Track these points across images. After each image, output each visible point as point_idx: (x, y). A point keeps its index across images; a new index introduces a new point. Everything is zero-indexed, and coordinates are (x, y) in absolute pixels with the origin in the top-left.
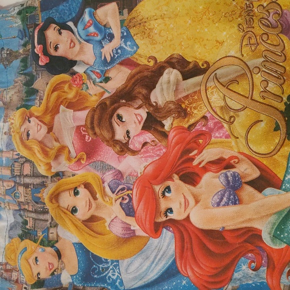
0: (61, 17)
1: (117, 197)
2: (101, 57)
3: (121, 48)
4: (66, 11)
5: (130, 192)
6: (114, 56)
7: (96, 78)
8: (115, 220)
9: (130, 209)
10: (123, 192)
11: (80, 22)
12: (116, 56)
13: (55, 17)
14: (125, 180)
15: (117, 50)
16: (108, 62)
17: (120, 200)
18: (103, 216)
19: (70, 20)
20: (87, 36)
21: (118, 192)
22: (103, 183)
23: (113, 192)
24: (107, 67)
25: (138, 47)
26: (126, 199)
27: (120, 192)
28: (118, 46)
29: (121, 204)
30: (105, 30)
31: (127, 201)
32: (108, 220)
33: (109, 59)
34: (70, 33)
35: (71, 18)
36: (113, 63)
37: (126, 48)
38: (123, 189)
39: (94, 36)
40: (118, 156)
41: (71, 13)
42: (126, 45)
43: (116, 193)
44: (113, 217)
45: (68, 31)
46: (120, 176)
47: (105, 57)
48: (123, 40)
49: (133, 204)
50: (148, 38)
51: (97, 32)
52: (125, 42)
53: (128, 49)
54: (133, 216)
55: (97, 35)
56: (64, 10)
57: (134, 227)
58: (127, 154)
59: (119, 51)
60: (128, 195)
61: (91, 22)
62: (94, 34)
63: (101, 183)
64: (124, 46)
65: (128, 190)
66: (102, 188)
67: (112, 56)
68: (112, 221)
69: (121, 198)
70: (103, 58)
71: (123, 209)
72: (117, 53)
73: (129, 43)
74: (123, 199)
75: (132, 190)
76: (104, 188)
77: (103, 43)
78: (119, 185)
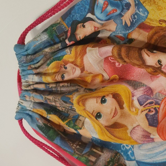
0: (81, 15)
1: (144, 109)
2: (122, 23)
3: (136, 14)
4: (81, 8)
5: (157, 106)
6: (133, 21)
7: (120, 41)
8: (136, 128)
9: (154, 120)
10: (150, 105)
11: (95, 9)
12: (135, 21)
13: (78, 18)
14: (154, 96)
15: (134, 16)
16: (129, 26)
17: (146, 112)
18: (126, 124)
19: (88, 13)
20: (107, 15)
21: (147, 105)
22: (133, 96)
23: (141, 105)
24: (129, 30)
25: (148, 13)
26: (152, 111)
27: (148, 105)
28: (134, 12)
29: (146, 115)
30: (121, 3)
31: (153, 113)
32: (130, 128)
33: (129, 24)
34: (91, 21)
35: (87, 11)
36: (133, 27)
37: (140, 13)
38: (151, 103)
39: (113, 12)
40: (151, 75)
41: (85, 7)
42: (140, 12)
43: (143, 106)
44: (135, 125)
45: (89, 22)
46: (150, 92)
47: (125, 22)
48: (136, 7)
49: (158, 116)
50: (154, 5)
51: (115, 8)
52: (138, 9)
53: (141, 14)
54: (155, 126)
55: (116, 10)
56: (80, 8)
57: (154, 135)
58: (159, 75)
59: (136, 16)
60: (155, 109)
61: (106, 3)
62: (113, 11)
63: (131, 96)
64: (138, 12)
65: (156, 104)
66: (131, 101)
67: (131, 21)
68: (134, 128)
69: (148, 110)
70: (124, 24)
71: (148, 119)
72: (135, 18)
73: (141, 10)
74: (150, 111)
75: (159, 104)
76: (133, 100)
77: (122, 14)
78: (148, 99)
